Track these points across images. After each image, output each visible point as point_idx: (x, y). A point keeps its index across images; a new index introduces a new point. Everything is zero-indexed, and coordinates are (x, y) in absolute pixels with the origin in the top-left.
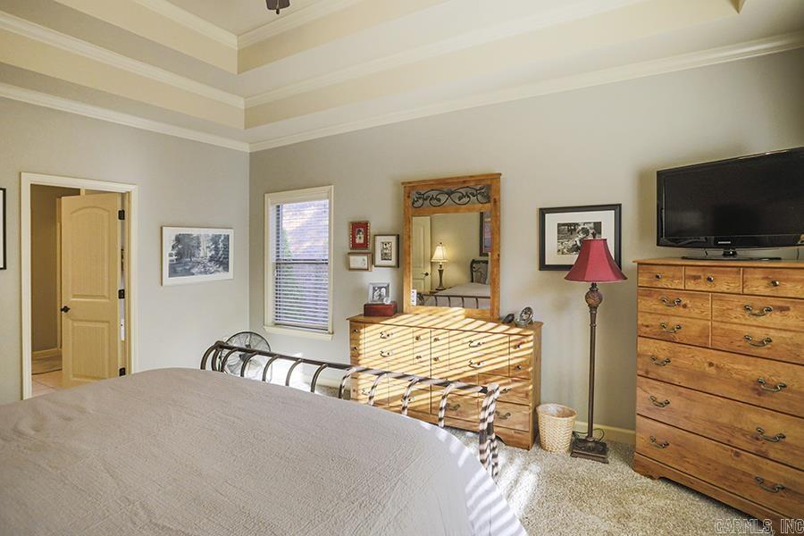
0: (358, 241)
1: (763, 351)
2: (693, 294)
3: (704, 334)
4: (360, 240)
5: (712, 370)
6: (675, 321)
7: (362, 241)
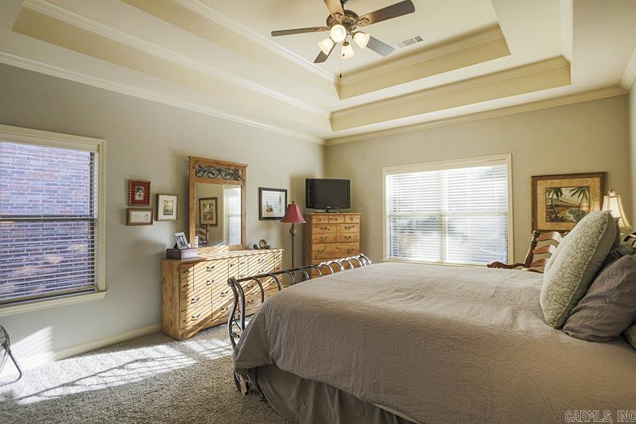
0: (137, 198)
1: (349, 240)
2: (330, 224)
3: (336, 238)
4: (139, 196)
5: (337, 250)
6: (326, 235)
7: (141, 198)
